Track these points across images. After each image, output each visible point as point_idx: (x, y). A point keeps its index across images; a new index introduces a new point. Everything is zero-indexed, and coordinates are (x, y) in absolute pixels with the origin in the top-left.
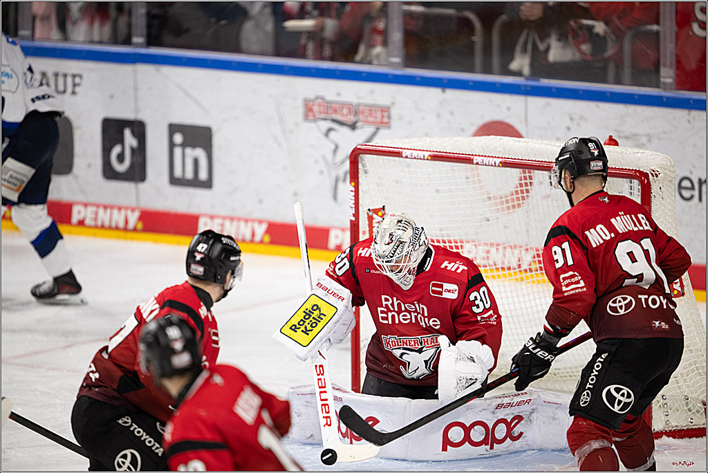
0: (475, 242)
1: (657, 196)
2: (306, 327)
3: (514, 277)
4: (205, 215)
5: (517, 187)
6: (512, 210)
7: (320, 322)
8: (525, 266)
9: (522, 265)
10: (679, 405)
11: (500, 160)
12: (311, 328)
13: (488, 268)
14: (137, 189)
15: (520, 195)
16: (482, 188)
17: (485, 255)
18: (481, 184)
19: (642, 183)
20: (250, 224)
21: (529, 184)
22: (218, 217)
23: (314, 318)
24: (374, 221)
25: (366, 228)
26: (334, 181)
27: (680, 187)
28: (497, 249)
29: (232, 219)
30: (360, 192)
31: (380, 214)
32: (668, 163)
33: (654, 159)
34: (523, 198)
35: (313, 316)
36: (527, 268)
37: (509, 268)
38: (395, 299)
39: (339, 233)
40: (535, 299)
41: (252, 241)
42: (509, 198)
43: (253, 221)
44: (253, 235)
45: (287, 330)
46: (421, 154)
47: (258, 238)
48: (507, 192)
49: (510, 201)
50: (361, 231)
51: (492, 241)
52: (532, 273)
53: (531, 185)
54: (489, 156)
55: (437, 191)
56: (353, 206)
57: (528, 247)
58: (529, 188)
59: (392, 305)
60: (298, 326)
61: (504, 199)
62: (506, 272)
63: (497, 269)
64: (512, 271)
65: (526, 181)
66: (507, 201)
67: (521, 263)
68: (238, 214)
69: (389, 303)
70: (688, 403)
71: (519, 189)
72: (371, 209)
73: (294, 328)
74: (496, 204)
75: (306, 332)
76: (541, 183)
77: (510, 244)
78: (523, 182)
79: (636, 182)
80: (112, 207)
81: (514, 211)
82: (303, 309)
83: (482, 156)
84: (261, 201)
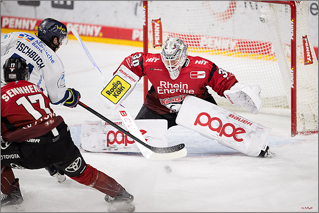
0: (206, 36)
1: (299, 13)
2: (115, 93)
3: (226, 54)
4: (70, 23)
5: (228, 8)
6: (225, 20)
7: (122, 91)
8: (232, 48)
9: (230, 48)
10: (310, 119)
12: (117, 94)
13: (213, 49)
14: (35, 10)
15: (230, 12)
16: (210, 8)
17: (212, 43)
18: (210, 7)
19: (291, 6)
20: (92, 27)
21: (234, 7)
22: (77, 23)
23: (118, 88)
24: (155, 26)
25: (151, 29)
26: (135, 5)
27: (311, 8)
28: (218, 40)
29: (83, 25)
30: (148, 11)
31: (158, 22)
34: (231, 14)
35: (118, 87)
36: (233, 49)
37: (224, 50)
38: (168, 82)
39: (138, 32)
40: (237, 65)
41: (93, 36)
42: (224, 14)
43: (94, 25)
44: (94, 33)
45: (104, 93)
47: (96, 34)
48: (223, 11)
49: (225, 15)
50: (149, 31)
51: (216, 36)
52: (235, 52)
53: (235, 7)
55: (188, 10)
56: (145, 18)
57: (234, 39)
58: (234, 8)
59: (167, 86)
60: (110, 92)
61: (221, 14)
62: (223, 51)
63: (218, 50)
64: (225, 51)
65: (233, 5)
66: (223, 15)
67: (230, 46)
68: (86, 22)
69: (164, 85)
70: (315, 118)
71: (229, 9)
72: (154, 19)
73: (108, 93)
74: (217, 17)
75: (115, 96)
76: (240, 6)
77: (224, 37)
78: (231, 5)
79: (289, 6)
80: (23, 19)
81: (226, 20)
82: (112, 83)
84: (98, 16)
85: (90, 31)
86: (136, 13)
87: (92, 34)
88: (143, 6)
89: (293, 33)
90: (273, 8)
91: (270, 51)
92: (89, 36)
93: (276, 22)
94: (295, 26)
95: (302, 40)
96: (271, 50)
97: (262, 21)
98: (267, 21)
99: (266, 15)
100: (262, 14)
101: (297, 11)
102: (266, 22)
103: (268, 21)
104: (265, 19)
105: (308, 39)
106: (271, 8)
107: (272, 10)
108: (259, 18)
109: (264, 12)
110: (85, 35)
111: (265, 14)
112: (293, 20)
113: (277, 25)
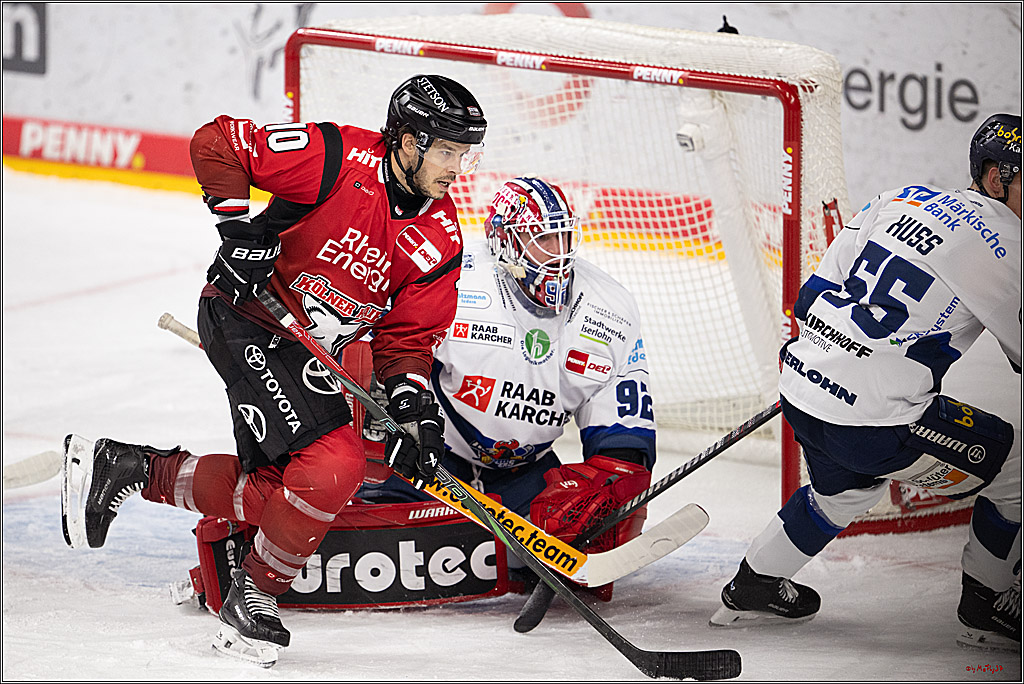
4: (34, 120)
11: (543, 59)
19: (786, 102)
20: (109, 137)
21: (583, 94)
22: (56, 123)
26: (254, 66)
27: (847, 87)
29: (79, 128)
32: (831, 68)
33: (806, 59)
41: (113, 165)
43: (116, 130)
44: (115, 155)
46: (407, 46)
47: (123, 160)
53: (586, 95)
54: (524, 52)
65: (578, 90)
68: (88, 118)
79: (776, 101)
83: (512, 51)
84: (128, 98)
85: (102, 148)
86: (256, 93)
87: (107, 158)
88: (286, 92)
89: (790, 194)
90: (721, 101)
91: (710, 224)
92: (98, 164)
93: (734, 150)
94: (799, 169)
95: (823, 215)
96: (710, 220)
97: (686, 145)
98: (701, 144)
99: (698, 126)
100: (685, 122)
101: (803, 117)
102: (699, 150)
103: (704, 147)
104: (694, 140)
105: (841, 213)
106: (716, 101)
107: (719, 109)
108: (675, 137)
109: (690, 114)
110: (86, 164)
111: (692, 121)
112: (790, 150)
113: (735, 161)
